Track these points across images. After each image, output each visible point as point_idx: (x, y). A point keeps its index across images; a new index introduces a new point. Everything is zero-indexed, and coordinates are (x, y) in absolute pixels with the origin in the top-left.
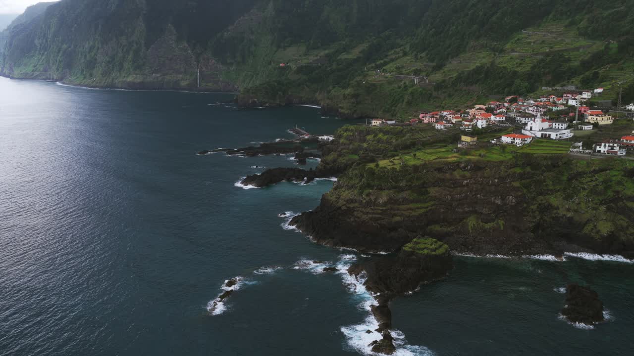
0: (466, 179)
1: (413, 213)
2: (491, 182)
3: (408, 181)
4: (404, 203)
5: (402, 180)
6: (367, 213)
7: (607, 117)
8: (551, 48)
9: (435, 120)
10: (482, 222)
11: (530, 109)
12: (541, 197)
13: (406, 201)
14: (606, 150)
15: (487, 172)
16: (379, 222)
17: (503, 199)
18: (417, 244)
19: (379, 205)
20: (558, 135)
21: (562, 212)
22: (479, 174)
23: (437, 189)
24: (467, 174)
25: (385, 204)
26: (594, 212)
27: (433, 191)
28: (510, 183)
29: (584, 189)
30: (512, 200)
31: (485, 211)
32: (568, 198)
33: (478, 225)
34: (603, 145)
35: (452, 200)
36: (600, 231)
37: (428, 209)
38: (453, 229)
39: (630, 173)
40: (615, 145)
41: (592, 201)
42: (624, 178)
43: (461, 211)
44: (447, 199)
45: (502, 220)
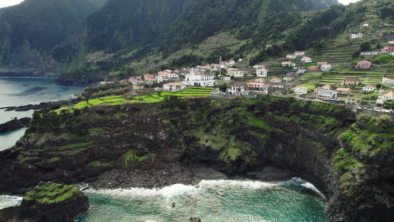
0: (125, 119)
1: (71, 153)
2: (144, 121)
3: (68, 124)
4: (63, 144)
5: (62, 123)
7: (240, 72)
8: (221, 45)
10: (137, 156)
11: (196, 70)
12: (187, 131)
13: (63, 142)
14: (235, 91)
15: (143, 113)
16: (36, 164)
17: (154, 135)
18: (38, 192)
19: (37, 147)
20: (206, 84)
21: (202, 142)
22: (136, 114)
23: (97, 129)
24: (126, 115)
25: (42, 146)
26: (227, 140)
27: (94, 132)
28: (161, 121)
29: (220, 122)
30: (162, 135)
31: (140, 146)
32: (207, 131)
33: (133, 159)
34: (233, 88)
35: (111, 138)
36: (230, 157)
37: (87, 148)
38: (112, 164)
39: (251, 108)
40: (241, 88)
41: (225, 132)
42: (247, 112)
43: (119, 147)
44: (107, 138)
45: (154, 153)
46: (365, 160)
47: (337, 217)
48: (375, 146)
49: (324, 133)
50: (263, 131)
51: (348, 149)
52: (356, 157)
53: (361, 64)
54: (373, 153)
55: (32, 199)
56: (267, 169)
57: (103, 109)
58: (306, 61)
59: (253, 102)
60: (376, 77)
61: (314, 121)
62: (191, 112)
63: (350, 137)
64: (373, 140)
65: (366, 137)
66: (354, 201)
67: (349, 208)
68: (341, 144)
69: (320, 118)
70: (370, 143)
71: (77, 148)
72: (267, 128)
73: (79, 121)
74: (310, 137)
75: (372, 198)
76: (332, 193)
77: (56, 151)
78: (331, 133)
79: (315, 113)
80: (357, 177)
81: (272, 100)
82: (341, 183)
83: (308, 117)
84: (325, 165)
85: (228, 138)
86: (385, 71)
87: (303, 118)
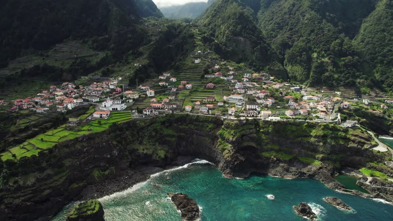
0: (86, 147)
1: (58, 183)
2: (101, 145)
3: (47, 162)
4: (49, 178)
5: (43, 162)
6: (18, 197)
8: (77, 55)
9: (32, 106)
10: (102, 171)
11: (94, 93)
12: (128, 146)
13: (49, 176)
14: (149, 113)
15: (97, 140)
16: (32, 200)
17: (110, 154)
18: (80, 210)
19: (28, 187)
20: (120, 108)
21: (141, 151)
22: (92, 142)
23: (68, 160)
24: (85, 144)
25: (34, 185)
26: (154, 146)
27: (67, 162)
28: (112, 143)
29: (145, 135)
30: (115, 152)
31: (102, 164)
32: (141, 143)
33: (100, 174)
34: (147, 111)
35: (80, 164)
36: (160, 156)
37: (67, 176)
38: (85, 183)
39: (163, 123)
40: (153, 110)
41: (151, 141)
42: (161, 126)
43: (87, 169)
44: (77, 164)
45: (112, 166)
46: (232, 143)
47: (226, 171)
48: (234, 136)
49: (209, 132)
50: (173, 136)
51: (223, 139)
52: (227, 142)
53: (209, 85)
54: (234, 139)
55: (78, 216)
56: (179, 158)
57: (67, 143)
58: (174, 81)
59: (164, 119)
60: (219, 94)
61: (202, 126)
62: (127, 133)
63: (223, 133)
64: (233, 133)
65: (230, 132)
66: (232, 162)
67: (231, 166)
68: (219, 137)
69: (205, 124)
70: (232, 135)
71: (60, 178)
72: (175, 134)
73: (55, 157)
74: (201, 135)
75: (238, 159)
76: (219, 162)
77: (45, 185)
78: (213, 132)
79: (202, 122)
80: (231, 151)
81: (176, 117)
82: (224, 156)
83: (199, 124)
84: (213, 149)
85: (154, 145)
86: (221, 89)
87: (196, 125)
